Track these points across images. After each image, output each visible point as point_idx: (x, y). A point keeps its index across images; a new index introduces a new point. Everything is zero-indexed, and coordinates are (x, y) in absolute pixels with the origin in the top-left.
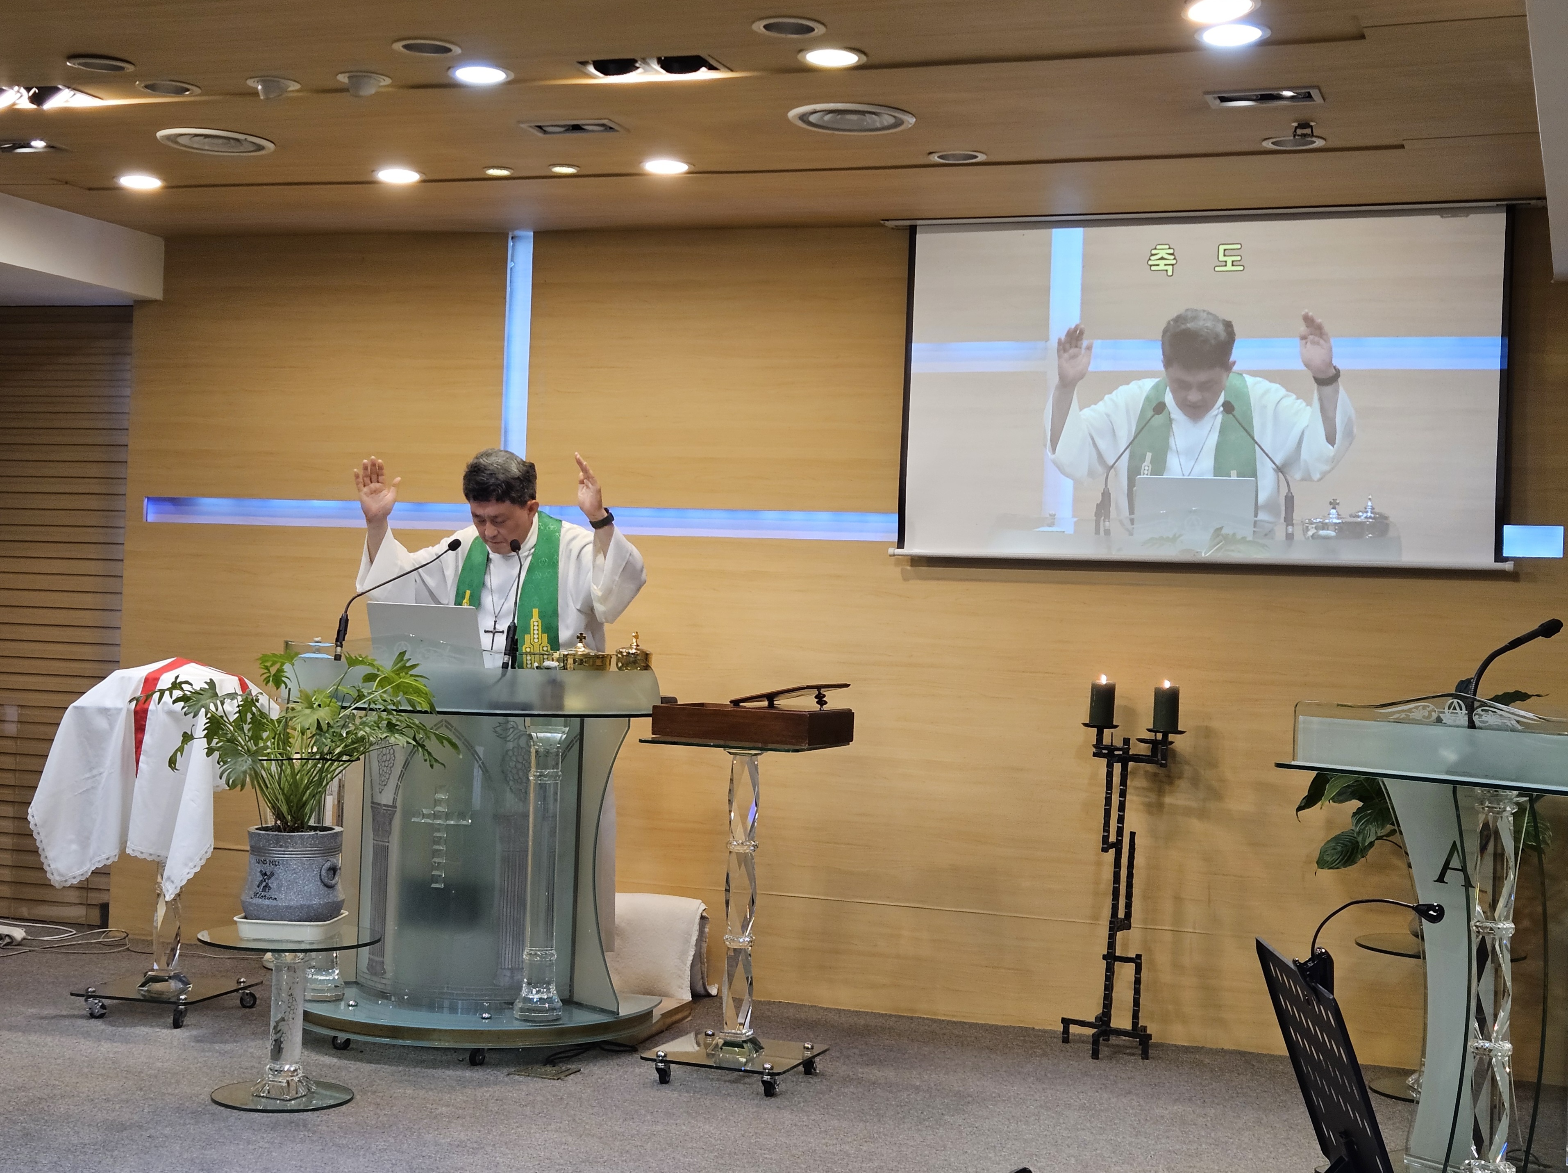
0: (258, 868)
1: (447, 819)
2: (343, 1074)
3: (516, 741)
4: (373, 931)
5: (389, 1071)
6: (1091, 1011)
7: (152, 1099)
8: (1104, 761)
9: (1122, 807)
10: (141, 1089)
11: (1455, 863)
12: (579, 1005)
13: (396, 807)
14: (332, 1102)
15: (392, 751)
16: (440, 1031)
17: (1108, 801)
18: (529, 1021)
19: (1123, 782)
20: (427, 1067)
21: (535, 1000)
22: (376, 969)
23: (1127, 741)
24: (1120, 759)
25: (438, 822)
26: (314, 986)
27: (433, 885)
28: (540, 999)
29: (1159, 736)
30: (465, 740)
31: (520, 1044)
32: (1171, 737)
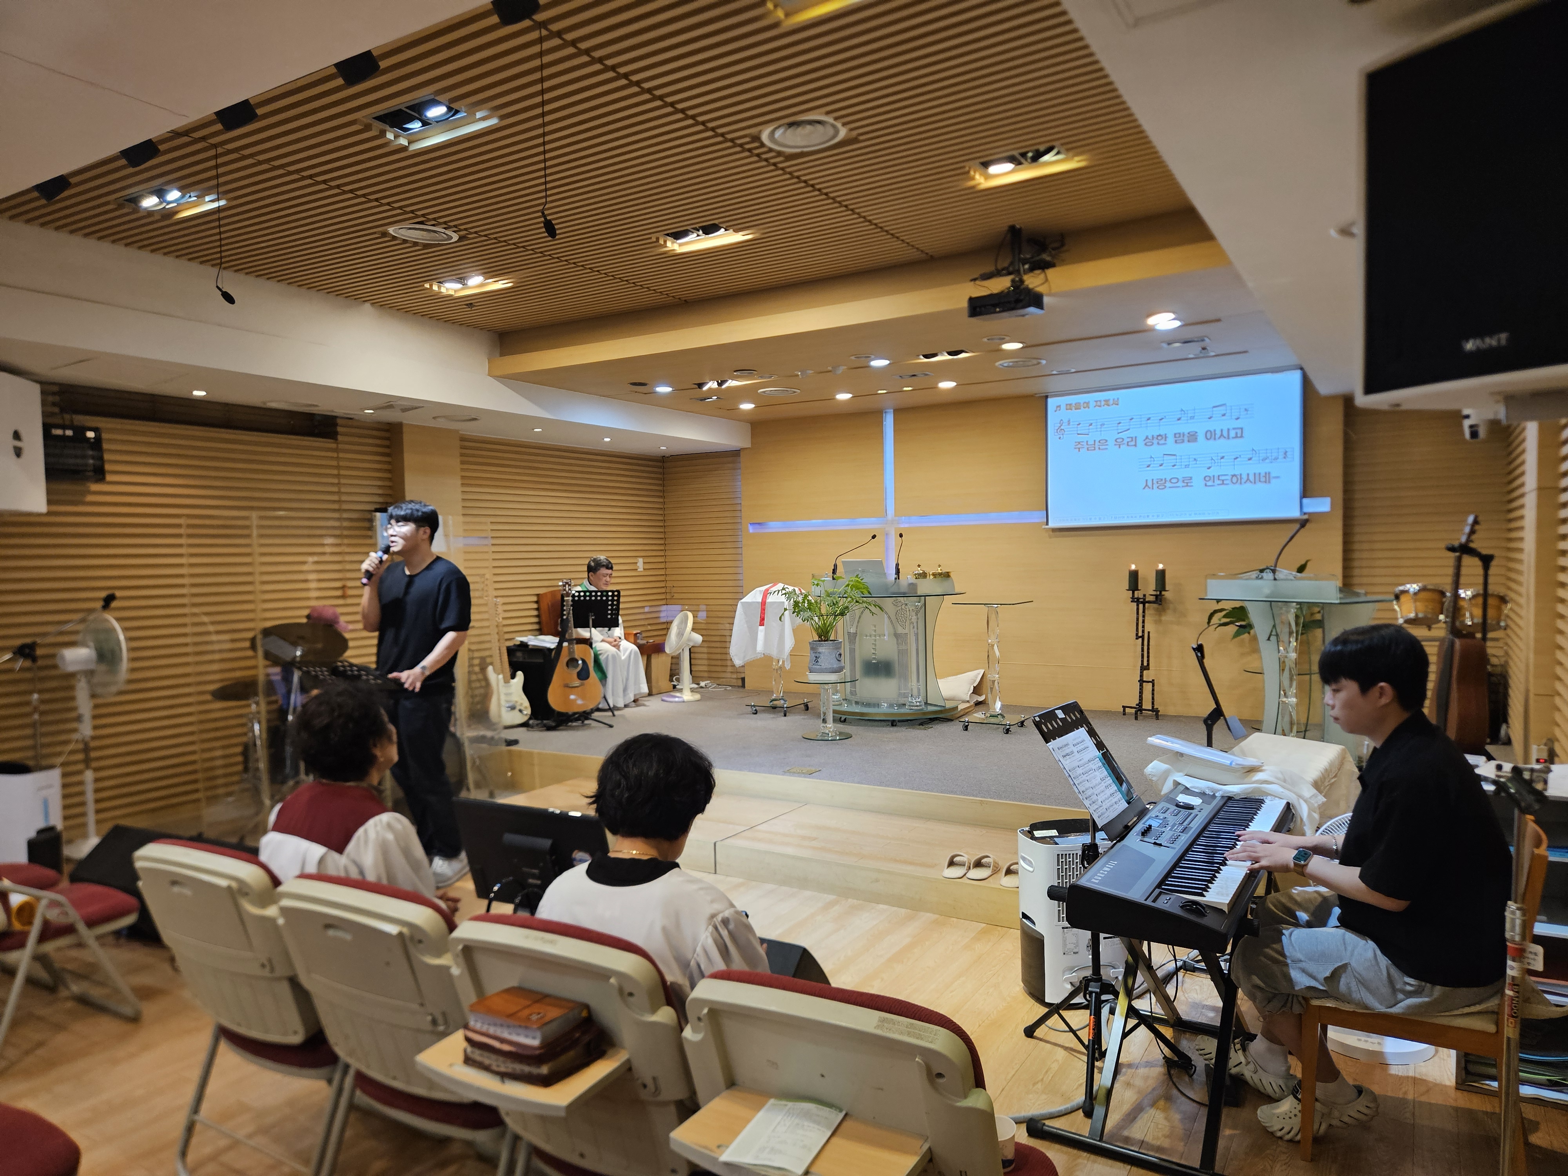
0: (814, 655)
1: (877, 637)
2: (847, 730)
3: (901, 606)
4: (852, 677)
5: (862, 728)
6: (1134, 701)
8: (1135, 604)
9: (1143, 622)
10: (777, 735)
11: (1274, 633)
12: (930, 704)
13: (858, 633)
14: (844, 738)
15: (855, 612)
16: (880, 714)
17: (1138, 620)
18: (911, 709)
19: (1144, 611)
20: (875, 727)
21: (914, 702)
22: (853, 693)
23: (1144, 595)
24: (1142, 603)
25: (874, 638)
27: (873, 662)
28: (916, 701)
29: (1158, 592)
31: (910, 718)
32: (1163, 593)
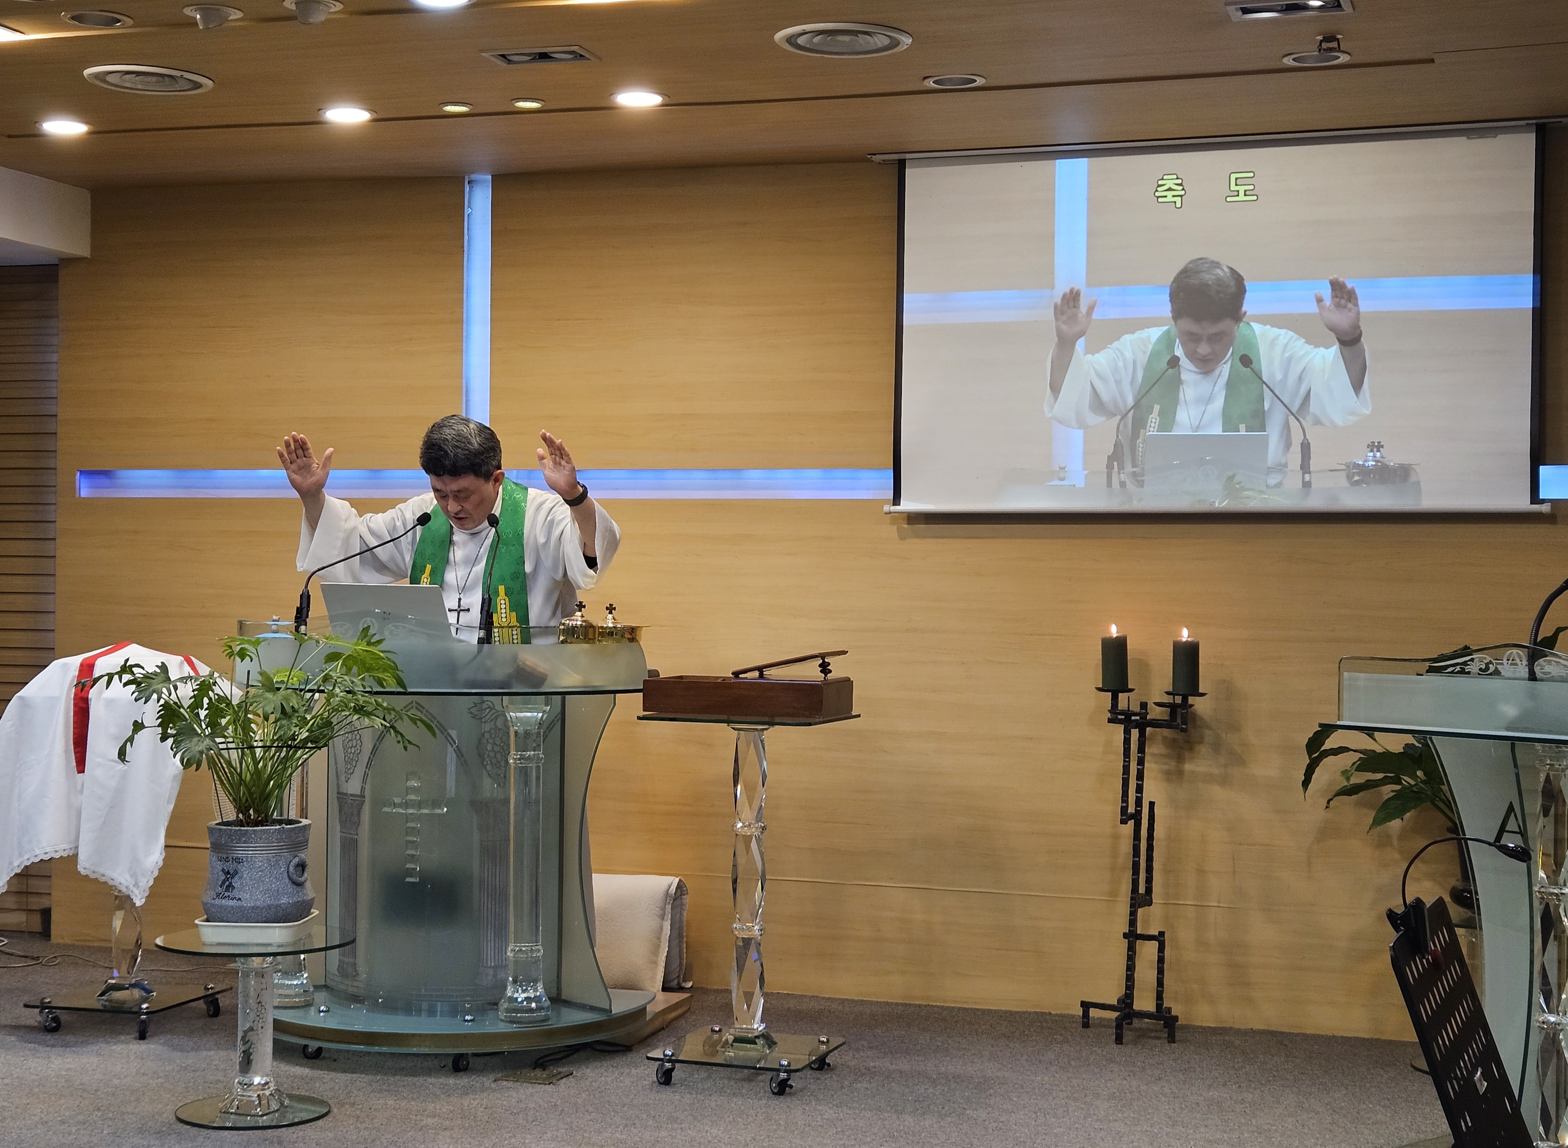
0: (220, 866)
1: (420, 808)
2: (317, 1085)
3: (493, 723)
4: (342, 931)
5: (365, 1080)
6: (1112, 994)
7: (111, 1119)
8: (1121, 727)
9: (1140, 776)
10: (98, 1110)
12: (568, 1003)
13: (364, 797)
14: (305, 1116)
15: (358, 737)
16: (420, 1035)
17: (1126, 769)
18: (514, 1022)
19: (1141, 749)
20: (406, 1075)
21: (520, 1000)
22: (347, 971)
23: (1144, 705)
24: (1137, 724)
25: (411, 811)
26: (281, 991)
27: (408, 880)
28: (527, 999)
29: (1178, 700)
30: (438, 722)
31: (505, 1048)
32: (1191, 700)
